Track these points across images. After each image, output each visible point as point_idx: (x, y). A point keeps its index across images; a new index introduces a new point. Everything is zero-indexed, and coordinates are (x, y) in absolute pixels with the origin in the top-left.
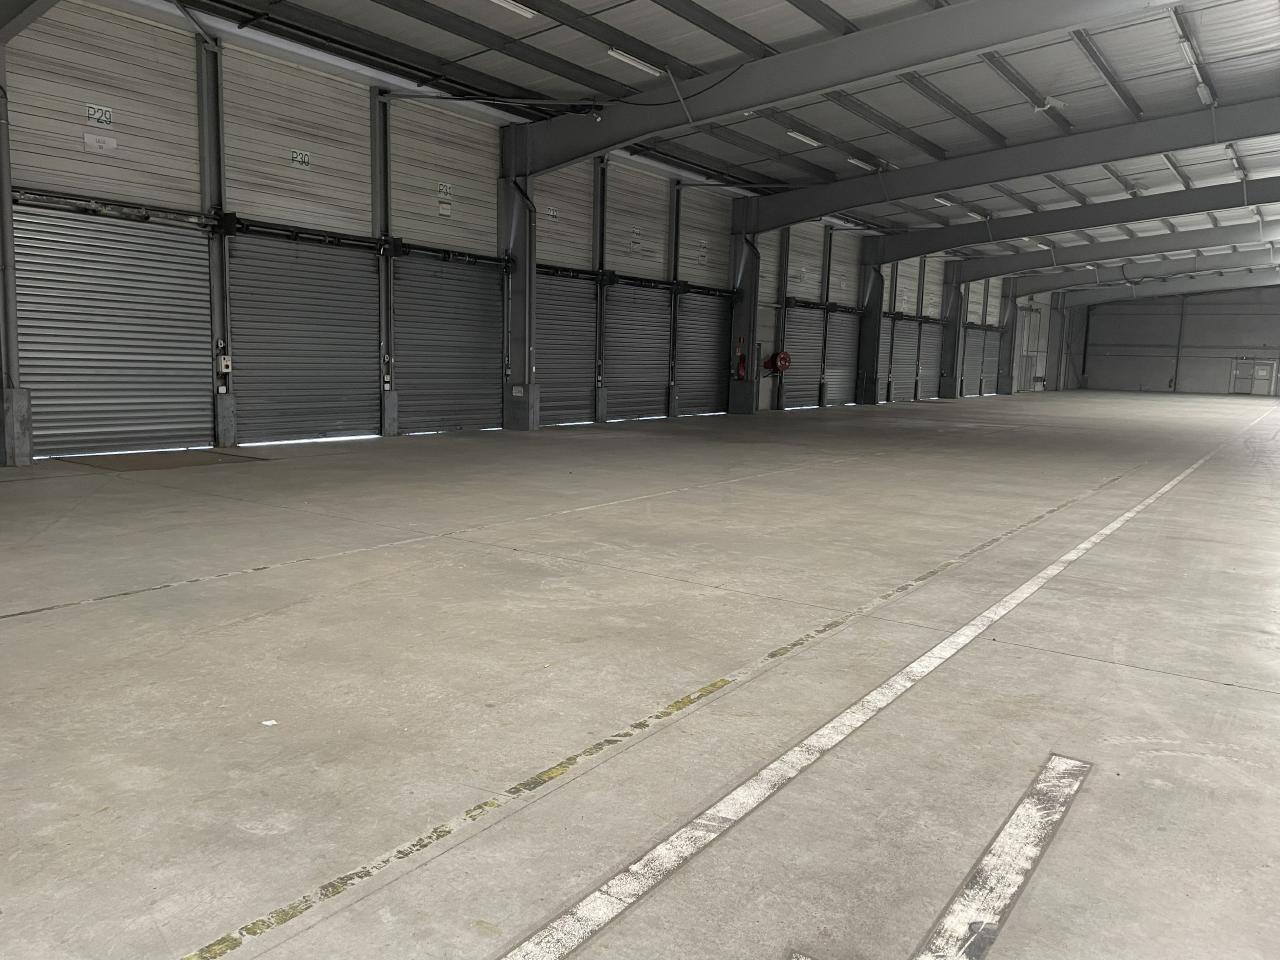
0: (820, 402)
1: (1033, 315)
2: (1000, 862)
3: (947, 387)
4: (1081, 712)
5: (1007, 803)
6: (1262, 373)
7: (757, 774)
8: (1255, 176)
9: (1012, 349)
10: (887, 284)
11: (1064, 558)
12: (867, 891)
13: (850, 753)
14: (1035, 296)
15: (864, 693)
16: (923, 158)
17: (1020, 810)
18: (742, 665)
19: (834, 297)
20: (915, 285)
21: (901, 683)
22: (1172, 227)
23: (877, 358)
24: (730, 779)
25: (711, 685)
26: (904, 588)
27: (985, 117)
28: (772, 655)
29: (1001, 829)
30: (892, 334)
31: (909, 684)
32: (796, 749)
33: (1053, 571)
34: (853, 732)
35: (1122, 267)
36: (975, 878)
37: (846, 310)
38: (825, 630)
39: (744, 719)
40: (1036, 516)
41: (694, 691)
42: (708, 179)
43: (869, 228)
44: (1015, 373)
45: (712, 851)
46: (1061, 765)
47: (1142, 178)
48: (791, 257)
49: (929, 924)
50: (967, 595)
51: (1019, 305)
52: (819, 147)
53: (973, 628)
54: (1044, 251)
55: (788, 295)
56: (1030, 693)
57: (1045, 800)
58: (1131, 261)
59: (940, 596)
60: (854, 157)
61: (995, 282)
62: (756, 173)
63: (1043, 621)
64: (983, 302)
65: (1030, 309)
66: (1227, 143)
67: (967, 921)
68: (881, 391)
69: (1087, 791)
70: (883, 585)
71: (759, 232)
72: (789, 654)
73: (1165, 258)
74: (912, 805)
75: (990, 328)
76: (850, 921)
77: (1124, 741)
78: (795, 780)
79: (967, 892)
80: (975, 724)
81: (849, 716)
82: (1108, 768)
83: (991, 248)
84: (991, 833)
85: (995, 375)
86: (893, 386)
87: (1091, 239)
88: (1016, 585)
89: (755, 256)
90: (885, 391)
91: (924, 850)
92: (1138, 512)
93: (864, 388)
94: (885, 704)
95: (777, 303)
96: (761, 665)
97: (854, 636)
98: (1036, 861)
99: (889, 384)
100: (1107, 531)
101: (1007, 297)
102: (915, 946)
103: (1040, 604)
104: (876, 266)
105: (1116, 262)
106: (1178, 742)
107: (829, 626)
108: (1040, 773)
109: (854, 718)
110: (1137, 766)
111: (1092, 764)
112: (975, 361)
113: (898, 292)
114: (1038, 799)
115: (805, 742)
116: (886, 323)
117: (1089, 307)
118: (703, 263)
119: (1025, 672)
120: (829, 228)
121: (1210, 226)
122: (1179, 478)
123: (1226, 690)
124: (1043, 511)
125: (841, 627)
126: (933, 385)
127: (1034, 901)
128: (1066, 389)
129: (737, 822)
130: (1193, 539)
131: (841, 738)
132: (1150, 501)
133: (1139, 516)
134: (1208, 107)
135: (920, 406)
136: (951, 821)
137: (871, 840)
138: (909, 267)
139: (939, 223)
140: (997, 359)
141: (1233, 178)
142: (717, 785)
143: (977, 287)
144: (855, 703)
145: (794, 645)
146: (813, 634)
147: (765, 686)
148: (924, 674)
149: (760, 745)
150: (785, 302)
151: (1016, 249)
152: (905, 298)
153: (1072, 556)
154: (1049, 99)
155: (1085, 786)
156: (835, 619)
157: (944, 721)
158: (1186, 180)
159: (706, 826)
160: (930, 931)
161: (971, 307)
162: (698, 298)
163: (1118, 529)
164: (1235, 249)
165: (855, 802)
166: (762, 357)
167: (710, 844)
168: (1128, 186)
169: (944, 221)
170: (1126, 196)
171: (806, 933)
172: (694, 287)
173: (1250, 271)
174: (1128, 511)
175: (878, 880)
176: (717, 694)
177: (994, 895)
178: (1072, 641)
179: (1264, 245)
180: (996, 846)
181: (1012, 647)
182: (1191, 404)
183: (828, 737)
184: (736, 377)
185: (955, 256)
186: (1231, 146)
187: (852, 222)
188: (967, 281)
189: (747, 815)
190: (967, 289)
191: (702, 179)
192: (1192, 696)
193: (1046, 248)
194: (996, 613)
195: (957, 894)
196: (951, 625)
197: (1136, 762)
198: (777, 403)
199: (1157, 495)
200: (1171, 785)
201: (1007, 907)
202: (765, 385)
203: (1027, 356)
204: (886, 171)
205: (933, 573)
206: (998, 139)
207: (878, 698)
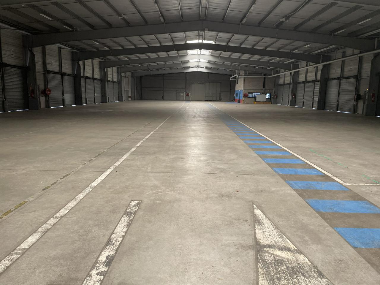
0: (63, 105)
1: (126, 78)
2: (116, 235)
3: (104, 99)
4: (139, 187)
5: (118, 218)
6: (182, 95)
7: (36, 230)
8: (176, 43)
9: (121, 88)
10: (82, 67)
11: (136, 146)
12: (75, 257)
13: (71, 215)
14: (126, 73)
15: (76, 195)
16: (88, 28)
17: (122, 219)
18: (31, 195)
19: (64, 71)
20: (91, 68)
21: (88, 190)
22: (158, 55)
23: (81, 91)
24: (26, 235)
25: (20, 204)
26: (90, 161)
27: (105, 18)
28: (44, 190)
29: (117, 225)
30: (85, 83)
31: (91, 190)
32: (52, 218)
33: (133, 150)
34: (72, 208)
35: (148, 66)
36: (109, 242)
37: (69, 75)
38: (63, 178)
39: (32, 213)
40: (129, 135)
41: (12, 208)
42: (11, 27)
43: (74, 49)
44: (123, 95)
45: (19, 261)
46: (133, 203)
47: (149, 41)
48: (47, 56)
49: (95, 260)
50: (109, 160)
51: (122, 76)
52: (51, 20)
53: (111, 169)
54: (127, 60)
55: (48, 69)
56: (126, 185)
57: (129, 214)
58: (150, 65)
59: (101, 162)
60: (65, 25)
61: (115, 68)
62: (30, 27)
63: (130, 164)
64: (112, 74)
65: (125, 77)
66: (169, 34)
67: (106, 256)
68: (84, 100)
69: (140, 209)
70: (83, 161)
71: (33, 47)
72: (50, 188)
73: (158, 64)
74: (90, 226)
75: (115, 82)
76: (69, 269)
77: (150, 193)
78: (51, 229)
79: (106, 247)
80: (110, 197)
81: (71, 203)
82: (146, 201)
83: (112, 58)
84: (114, 228)
85: (118, 96)
86: (87, 100)
87: (139, 57)
88: (123, 155)
89: (33, 56)
90: (85, 101)
91: (94, 239)
92: (154, 132)
93: (78, 100)
94: (83, 197)
95: (44, 72)
96: (40, 194)
97: (74, 178)
98: (126, 232)
99: (86, 99)
100: (147, 137)
101: (119, 73)
102: (90, 269)
103: (130, 159)
104: (77, 61)
105: (146, 65)
106: (163, 190)
107: (65, 176)
108: (128, 207)
109: (72, 204)
110: (153, 199)
111: (141, 201)
112: (111, 92)
113: (85, 70)
114: (127, 214)
115: (55, 216)
116: (83, 80)
117: (141, 77)
118: (12, 56)
119: (125, 179)
120: (60, 48)
121: (167, 56)
122: (164, 122)
123: (173, 174)
124: (131, 133)
125: (69, 176)
126: (100, 99)
127: (125, 244)
128: (137, 99)
129: (28, 249)
130: (167, 137)
131: (67, 211)
132: (157, 128)
133: (155, 132)
134: (163, 23)
135: (96, 105)
136: (102, 227)
137: (77, 241)
138: (88, 62)
139: (96, 49)
140: (118, 91)
141: (171, 44)
142: (21, 238)
143: (110, 70)
144: (73, 199)
145: (52, 185)
146: (59, 180)
147: (41, 200)
148: (95, 186)
149: (38, 220)
150: (46, 72)
151: (119, 59)
152: (88, 72)
153: (138, 145)
154: (122, 15)
155: (140, 207)
156: (67, 174)
157: (101, 198)
158: (160, 43)
159: (16, 253)
160: (95, 263)
161: (109, 76)
162: (12, 69)
163: (150, 136)
164: (173, 62)
165: (72, 230)
166: (40, 90)
167: (18, 259)
168: (146, 43)
169: (97, 49)
170: (146, 46)
171: (53, 277)
172: (9, 65)
173: (177, 68)
174: (152, 131)
175: (78, 253)
176: (22, 207)
177: (114, 245)
178: (138, 168)
179: (180, 62)
180: (115, 231)
181: (121, 173)
182: (167, 103)
183: (63, 212)
184: (31, 97)
185: (102, 60)
186: (170, 35)
187: (68, 47)
188: (107, 68)
189: (32, 245)
190: (107, 70)
191: (9, 27)
192: (166, 178)
193: (127, 59)
194: (118, 164)
195: (104, 248)
196: (104, 170)
197: (152, 198)
198: (48, 105)
199: (159, 127)
200: (161, 202)
201: (118, 248)
202: (43, 99)
203: (126, 91)
204: (76, 31)
205: (99, 155)
206: (110, 25)
207: (81, 196)
